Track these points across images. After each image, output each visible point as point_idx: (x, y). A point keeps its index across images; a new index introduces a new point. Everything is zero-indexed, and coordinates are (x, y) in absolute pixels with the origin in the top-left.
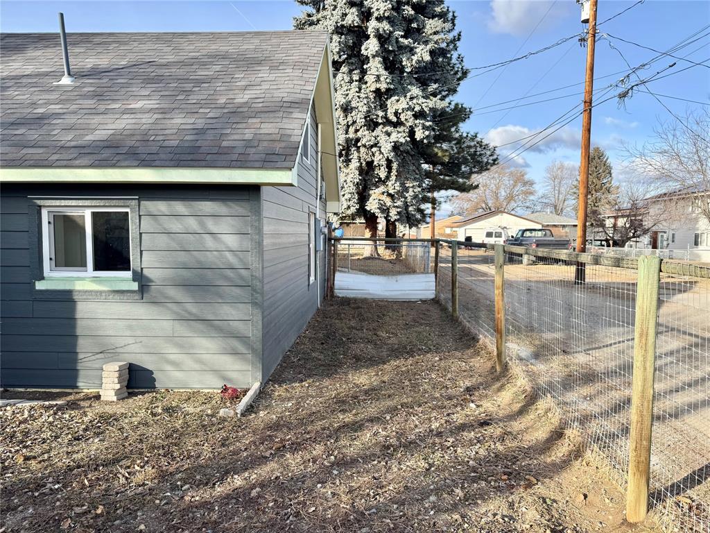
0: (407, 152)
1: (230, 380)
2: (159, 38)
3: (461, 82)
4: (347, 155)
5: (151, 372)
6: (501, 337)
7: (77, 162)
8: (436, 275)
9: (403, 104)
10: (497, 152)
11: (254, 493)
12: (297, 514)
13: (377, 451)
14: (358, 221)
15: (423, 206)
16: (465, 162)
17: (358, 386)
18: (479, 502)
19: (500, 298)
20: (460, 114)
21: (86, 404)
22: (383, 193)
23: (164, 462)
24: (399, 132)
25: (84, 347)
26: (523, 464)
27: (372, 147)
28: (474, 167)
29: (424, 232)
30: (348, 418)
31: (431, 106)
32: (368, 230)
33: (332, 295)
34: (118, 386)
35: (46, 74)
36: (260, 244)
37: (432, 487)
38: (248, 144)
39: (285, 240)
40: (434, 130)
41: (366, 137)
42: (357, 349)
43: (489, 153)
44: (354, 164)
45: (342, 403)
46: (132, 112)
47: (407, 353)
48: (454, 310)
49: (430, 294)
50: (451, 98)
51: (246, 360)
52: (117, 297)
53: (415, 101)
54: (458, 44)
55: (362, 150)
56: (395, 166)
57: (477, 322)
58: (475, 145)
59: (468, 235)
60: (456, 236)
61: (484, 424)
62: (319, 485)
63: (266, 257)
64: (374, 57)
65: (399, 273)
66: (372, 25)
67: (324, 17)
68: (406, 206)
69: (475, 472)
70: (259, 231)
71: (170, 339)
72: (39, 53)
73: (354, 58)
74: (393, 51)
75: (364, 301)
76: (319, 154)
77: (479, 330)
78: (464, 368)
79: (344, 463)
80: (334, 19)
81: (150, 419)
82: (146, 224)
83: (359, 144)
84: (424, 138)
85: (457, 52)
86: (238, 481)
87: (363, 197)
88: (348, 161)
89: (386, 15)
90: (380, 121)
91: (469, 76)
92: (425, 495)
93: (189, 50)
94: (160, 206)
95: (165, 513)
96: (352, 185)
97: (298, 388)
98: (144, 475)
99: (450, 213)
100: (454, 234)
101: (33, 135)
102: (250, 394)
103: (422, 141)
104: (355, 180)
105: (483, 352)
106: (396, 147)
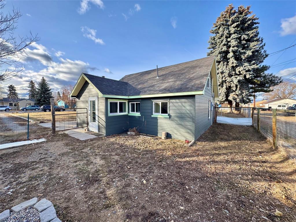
0: (243, 82)
1: (187, 139)
2: (175, 66)
3: (265, 59)
4: (222, 85)
5: (171, 135)
6: (275, 138)
7: (159, 93)
8: (253, 118)
9: (242, 68)
10: (282, 78)
11: (191, 162)
12: (201, 169)
13: (225, 161)
14: (225, 102)
15: (250, 98)
16: (267, 83)
17: (221, 145)
18: (257, 181)
19: (275, 125)
20: (265, 68)
21: (159, 139)
22: (234, 94)
23: (173, 152)
24: (240, 77)
25: (159, 128)
26: (278, 176)
27: (230, 82)
28: (271, 84)
29: (251, 105)
30: (217, 152)
31: (252, 68)
32: (229, 105)
33: (216, 122)
34: (165, 137)
35: (154, 77)
36: (195, 108)
37: (240, 173)
38: (193, 86)
39: (201, 107)
40: (254, 74)
41: (228, 79)
42: (222, 136)
43: (278, 79)
44: (225, 87)
45: (215, 149)
46: (169, 82)
47: (239, 139)
48: (258, 129)
49: (251, 124)
50: (261, 64)
51: (191, 135)
52: (165, 119)
53: (246, 67)
54: (264, 47)
55: (227, 83)
56: (239, 86)
57: (267, 133)
58: (271, 77)
59: (269, 106)
60: (265, 107)
61: (265, 162)
62: (207, 165)
63: (196, 111)
64: (231, 57)
65: (240, 117)
66: (231, 49)
67: (216, 51)
68: (243, 98)
69: (257, 173)
70: (195, 105)
71: (175, 128)
72: (153, 73)
73: (225, 59)
74: (238, 55)
75: (226, 124)
76: (212, 86)
77: (267, 136)
78: (259, 146)
79: (214, 162)
80: (219, 50)
81: (170, 144)
82: (171, 104)
83: (226, 82)
84: (250, 77)
85: (263, 50)
86: (188, 159)
87: (227, 95)
88: (222, 87)
89: (236, 45)
90: (233, 74)
91: (269, 56)
92: (238, 174)
93: (181, 67)
94: (173, 101)
95: (172, 161)
96: (223, 93)
97: (204, 143)
98: (169, 153)
99: (263, 99)
100: (263, 106)
101: (152, 89)
102: (192, 142)
103: (249, 78)
104: (225, 92)
105: (268, 142)
106: (239, 81)
